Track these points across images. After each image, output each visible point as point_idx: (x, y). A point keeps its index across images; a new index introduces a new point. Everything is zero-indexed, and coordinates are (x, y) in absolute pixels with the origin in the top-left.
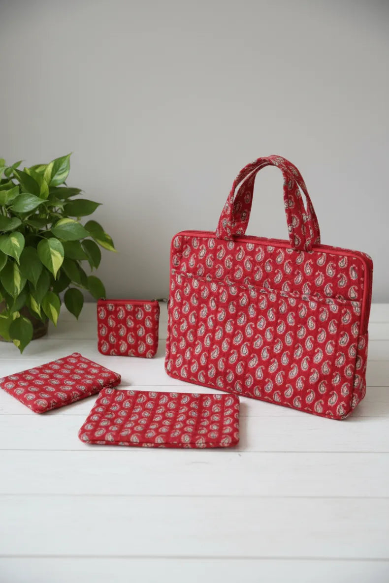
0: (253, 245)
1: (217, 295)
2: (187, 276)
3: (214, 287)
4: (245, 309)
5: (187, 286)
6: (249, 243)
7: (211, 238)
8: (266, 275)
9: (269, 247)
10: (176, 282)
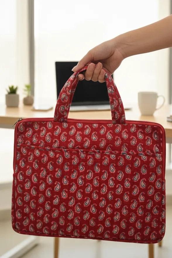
0: (82, 124)
1: (55, 159)
2: (31, 147)
3: (51, 154)
4: (76, 167)
5: (30, 155)
6: (78, 123)
7: (49, 121)
8: (92, 143)
9: (94, 125)
10: (21, 153)
